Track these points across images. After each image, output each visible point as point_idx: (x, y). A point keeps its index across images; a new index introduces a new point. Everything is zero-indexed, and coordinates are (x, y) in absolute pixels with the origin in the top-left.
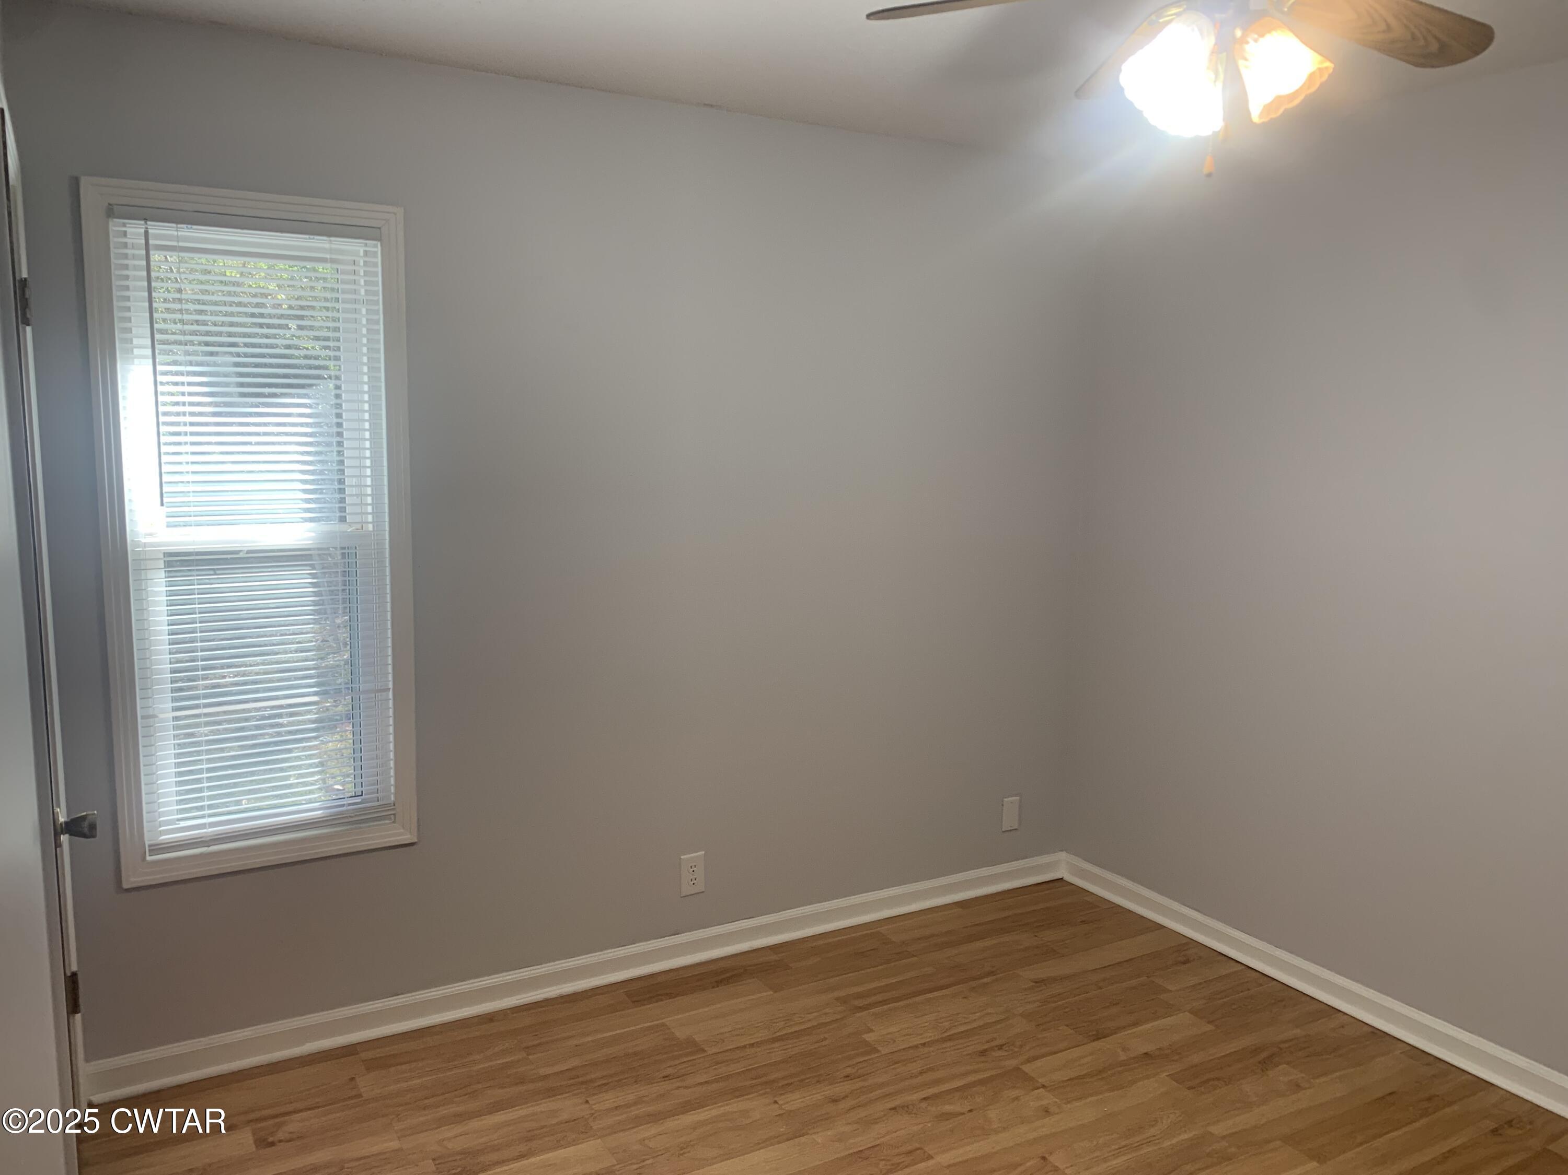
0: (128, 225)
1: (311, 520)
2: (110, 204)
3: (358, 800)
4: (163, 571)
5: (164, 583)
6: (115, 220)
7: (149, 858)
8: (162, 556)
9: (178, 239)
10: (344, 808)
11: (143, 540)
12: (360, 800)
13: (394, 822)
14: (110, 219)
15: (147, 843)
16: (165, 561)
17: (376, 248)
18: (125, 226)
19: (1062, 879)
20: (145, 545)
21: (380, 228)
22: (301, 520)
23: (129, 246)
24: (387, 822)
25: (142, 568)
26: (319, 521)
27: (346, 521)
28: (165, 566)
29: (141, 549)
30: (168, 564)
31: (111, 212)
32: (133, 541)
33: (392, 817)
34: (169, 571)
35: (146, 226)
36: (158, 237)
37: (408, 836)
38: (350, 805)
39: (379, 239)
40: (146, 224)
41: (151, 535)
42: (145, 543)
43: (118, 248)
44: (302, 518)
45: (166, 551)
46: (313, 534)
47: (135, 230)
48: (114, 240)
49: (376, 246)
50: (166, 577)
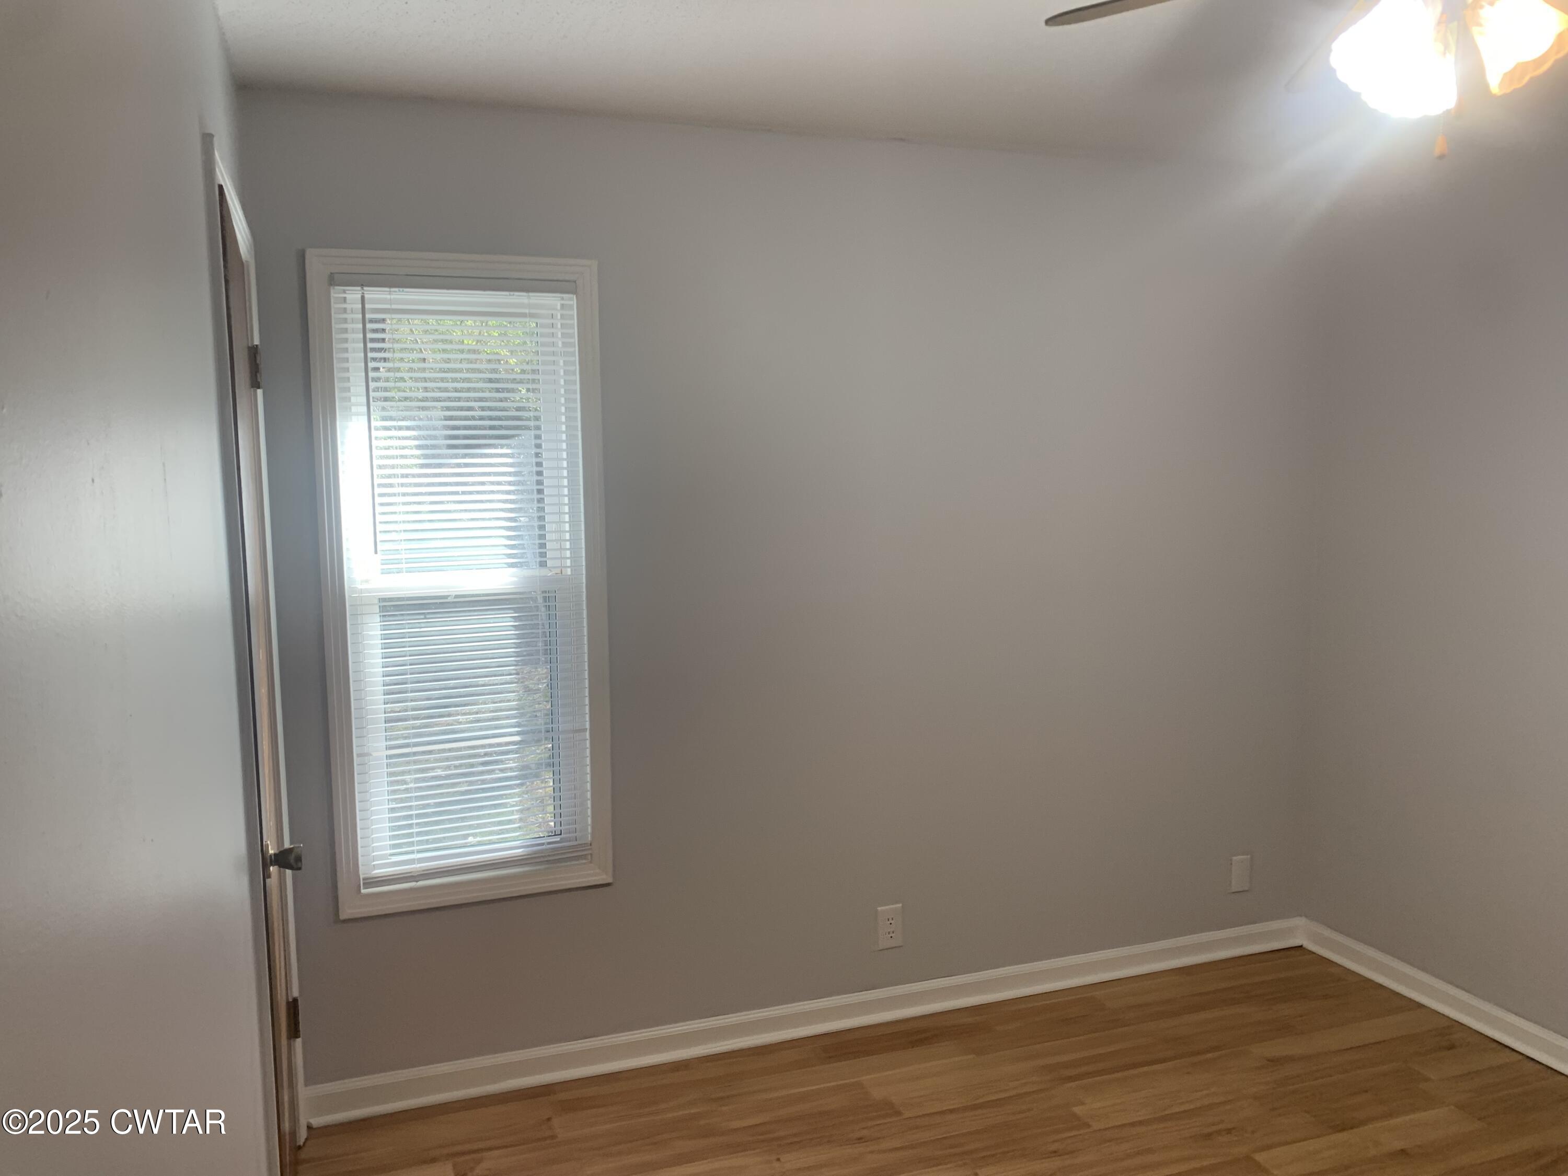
0: (347, 292)
1: (512, 565)
2: (331, 273)
3: (557, 839)
4: (378, 615)
5: (379, 627)
6: (336, 287)
7: (363, 891)
8: (376, 601)
9: (390, 302)
10: (544, 847)
11: (359, 587)
12: (559, 839)
13: (591, 862)
14: (332, 288)
15: (361, 877)
16: (380, 606)
17: (571, 300)
18: (345, 293)
19: (1301, 946)
20: (361, 591)
21: (575, 282)
22: (506, 566)
23: (348, 311)
24: (584, 861)
25: (359, 613)
26: (522, 566)
27: (546, 566)
28: (380, 611)
29: (357, 595)
30: (383, 609)
31: (333, 280)
32: (350, 587)
33: (589, 857)
34: (384, 616)
35: (363, 291)
36: (374, 301)
37: (604, 876)
38: (549, 843)
39: (574, 292)
40: (363, 289)
41: (367, 581)
42: (361, 589)
43: (339, 313)
44: (505, 563)
45: (380, 597)
46: (515, 579)
47: (353, 295)
48: (335, 306)
49: (571, 299)
50: (381, 622)
